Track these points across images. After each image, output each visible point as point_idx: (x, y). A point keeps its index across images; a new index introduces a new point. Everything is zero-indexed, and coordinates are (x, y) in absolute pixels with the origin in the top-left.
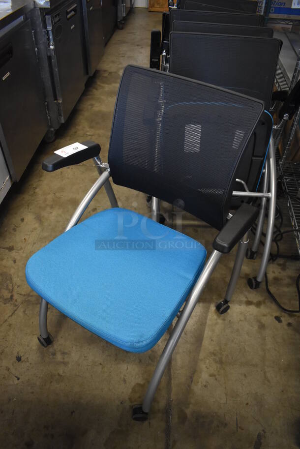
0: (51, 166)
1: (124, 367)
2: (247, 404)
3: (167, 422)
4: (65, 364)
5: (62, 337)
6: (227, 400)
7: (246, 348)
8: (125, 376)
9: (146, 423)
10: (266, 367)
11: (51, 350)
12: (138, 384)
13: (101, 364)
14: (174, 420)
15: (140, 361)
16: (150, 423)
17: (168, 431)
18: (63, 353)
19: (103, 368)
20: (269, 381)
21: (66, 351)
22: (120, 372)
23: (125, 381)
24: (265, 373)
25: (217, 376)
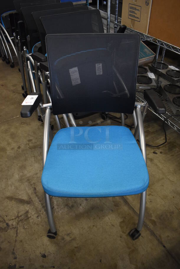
0: (28, 113)
1: (107, 219)
2: (173, 197)
3: (149, 229)
4: (74, 239)
5: (60, 227)
6: (164, 201)
7: (153, 173)
8: (111, 223)
9: (140, 237)
10: (167, 177)
11: (59, 238)
12: (121, 223)
13: (94, 226)
14: (151, 226)
15: (112, 210)
16: (142, 236)
17: (153, 233)
18: (68, 235)
19: (96, 227)
20: (173, 182)
21: (69, 232)
22: (107, 223)
23: (113, 225)
24: (169, 179)
25: (152, 194)
